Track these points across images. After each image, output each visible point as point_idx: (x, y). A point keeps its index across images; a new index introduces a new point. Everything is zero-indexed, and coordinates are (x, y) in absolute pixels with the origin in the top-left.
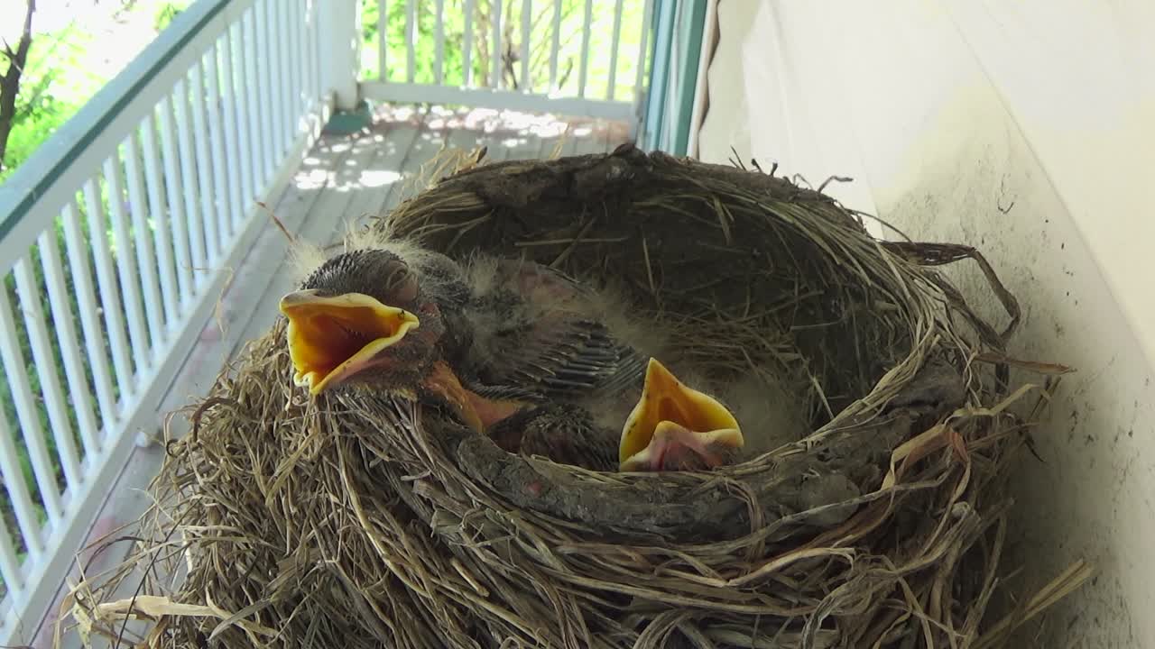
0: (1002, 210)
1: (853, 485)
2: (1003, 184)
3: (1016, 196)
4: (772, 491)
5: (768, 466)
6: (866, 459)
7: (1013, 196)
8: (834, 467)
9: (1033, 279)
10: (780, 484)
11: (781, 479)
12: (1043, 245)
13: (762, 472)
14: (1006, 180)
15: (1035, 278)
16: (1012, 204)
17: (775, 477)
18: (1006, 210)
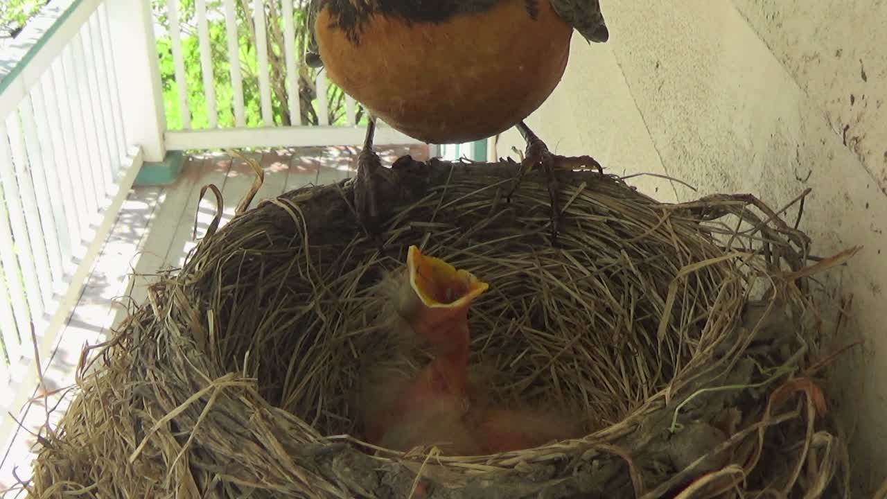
0: (800, 180)
1: (717, 430)
2: (798, 155)
3: (813, 164)
4: (644, 451)
5: (634, 427)
6: (722, 405)
7: (809, 164)
8: (695, 417)
9: (841, 242)
10: (650, 442)
11: (649, 437)
12: (847, 208)
13: (630, 433)
14: (801, 150)
15: (843, 241)
16: (810, 172)
17: (643, 437)
18: (803, 179)
